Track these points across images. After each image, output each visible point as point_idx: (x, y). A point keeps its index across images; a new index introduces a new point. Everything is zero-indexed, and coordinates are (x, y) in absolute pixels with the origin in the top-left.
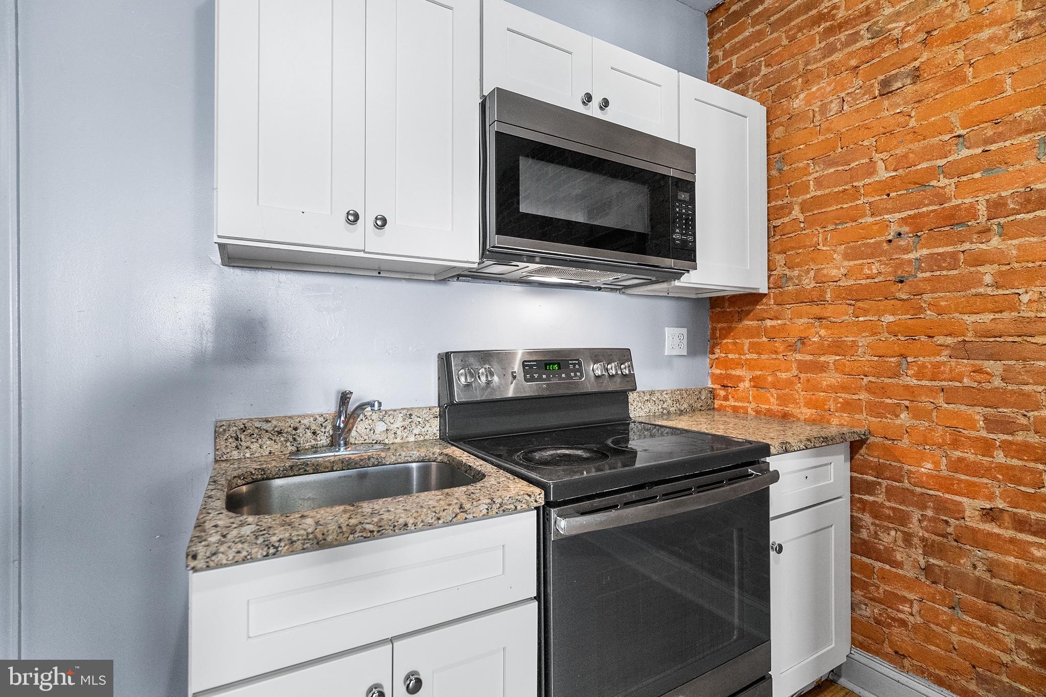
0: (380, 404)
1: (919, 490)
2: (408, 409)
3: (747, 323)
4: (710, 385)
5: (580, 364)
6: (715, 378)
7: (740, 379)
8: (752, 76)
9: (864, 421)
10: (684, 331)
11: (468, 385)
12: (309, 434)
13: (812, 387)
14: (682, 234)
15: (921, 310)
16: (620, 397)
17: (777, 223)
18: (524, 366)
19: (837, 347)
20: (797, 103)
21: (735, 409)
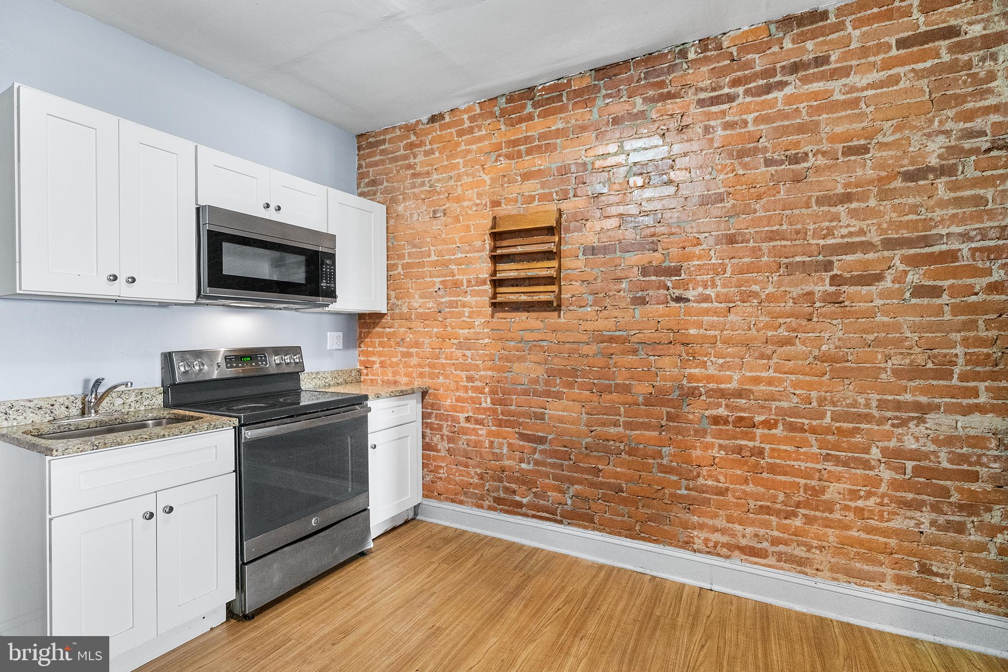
0: (132, 383)
1: (446, 413)
2: (139, 390)
3: (377, 329)
4: (359, 367)
5: (265, 357)
6: (362, 363)
7: (374, 362)
8: (380, 185)
9: (426, 382)
10: (341, 334)
11: (186, 372)
12: (63, 408)
13: (407, 366)
14: (327, 283)
15: (446, 326)
16: (295, 376)
17: (391, 273)
18: (226, 359)
19: (417, 344)
20: (400, 208)
21: (372, 380)
